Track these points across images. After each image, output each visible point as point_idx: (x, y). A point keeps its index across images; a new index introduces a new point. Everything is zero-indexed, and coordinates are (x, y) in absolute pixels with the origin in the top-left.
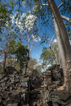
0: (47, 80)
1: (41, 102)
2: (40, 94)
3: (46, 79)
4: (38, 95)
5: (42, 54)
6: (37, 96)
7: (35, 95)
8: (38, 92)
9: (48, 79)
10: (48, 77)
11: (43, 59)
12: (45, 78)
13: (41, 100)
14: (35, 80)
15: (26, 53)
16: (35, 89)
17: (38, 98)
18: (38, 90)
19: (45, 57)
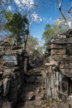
0: (57, 53)
1: (43, 92)
2: (41, 75)
3: (56, 50)
4: (38, 77)
5: (45, 33)
6: (36, 79)
7: (34, 77)
8: (38, 72)
9: (60, 50)
10: (60, 47)
11: (45, 38)
12: (54, 49)
13: (42, 88)
14: (36, 60)
15: (24, 25)
16: (35, 69)
17: (38, 83)
18: (39, 70)
19: (48, 37)
